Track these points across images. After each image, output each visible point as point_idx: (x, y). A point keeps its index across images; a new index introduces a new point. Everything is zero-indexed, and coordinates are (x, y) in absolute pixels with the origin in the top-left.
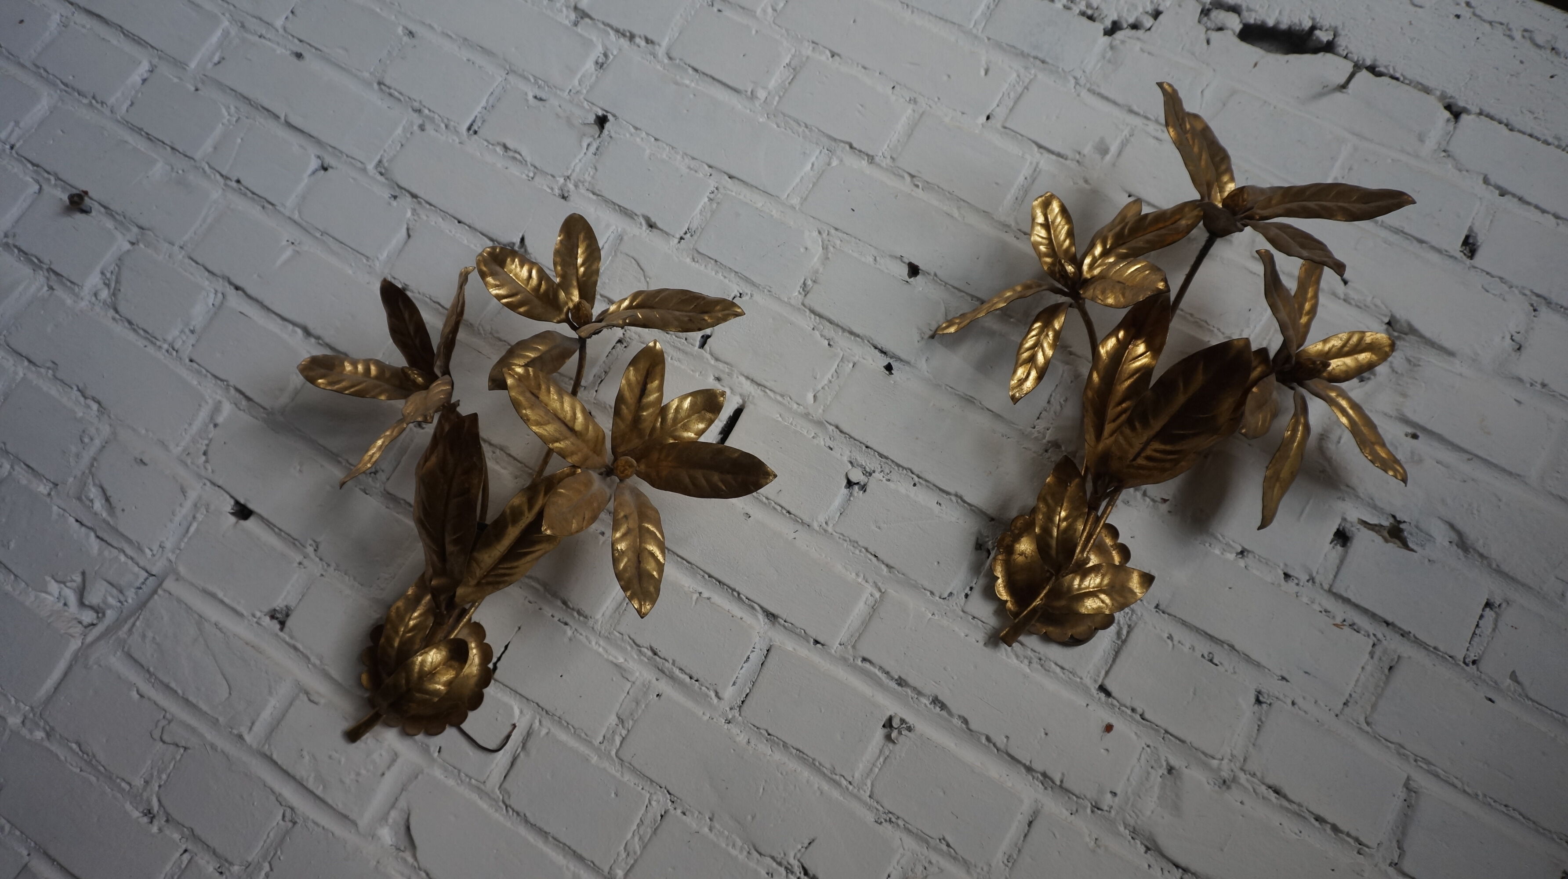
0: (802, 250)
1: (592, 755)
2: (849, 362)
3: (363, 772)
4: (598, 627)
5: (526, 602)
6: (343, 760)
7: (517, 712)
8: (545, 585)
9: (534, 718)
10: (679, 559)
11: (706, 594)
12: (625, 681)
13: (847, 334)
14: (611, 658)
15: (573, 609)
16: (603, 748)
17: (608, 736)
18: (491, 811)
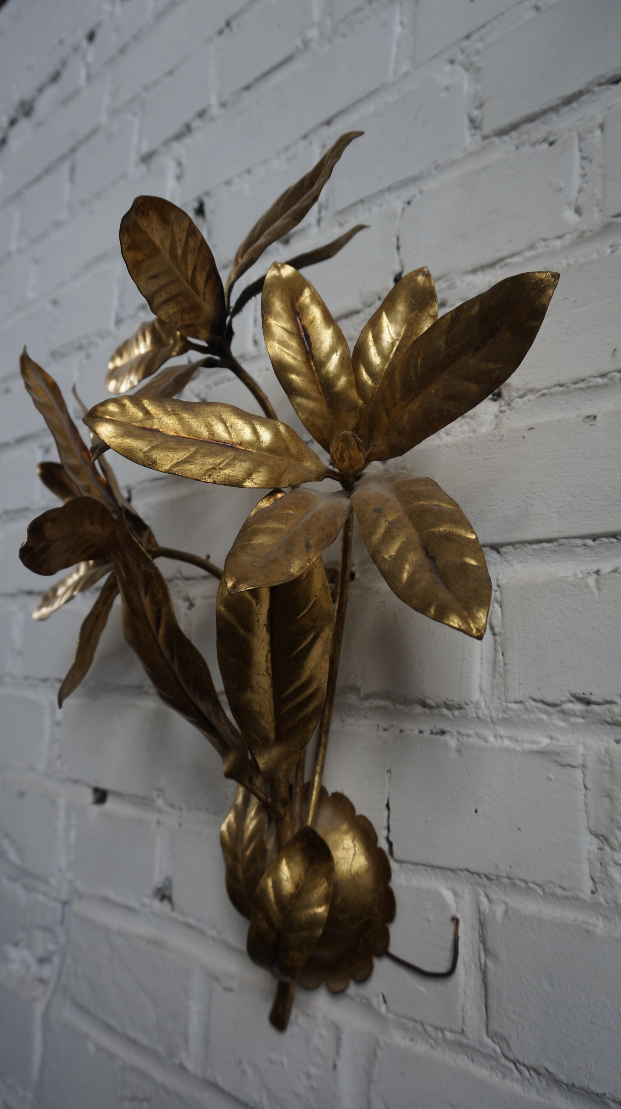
0: (443, 94)
1: (592, 921)
2: (591, 131)
3: (313, 1070)
4: (484, 712)
5: (382, 733)
6: (285, 1060)
7: (448, 896)
8: (387, 696)
9: (477, 896)
10: (535, 546)
11: (606, 567)
12: (568, 770)
13: (564, 110)
14: (527, 747)
15: (438, 707)
16: (602, 900)
17: (597, 874)
18: (497, 1079)
